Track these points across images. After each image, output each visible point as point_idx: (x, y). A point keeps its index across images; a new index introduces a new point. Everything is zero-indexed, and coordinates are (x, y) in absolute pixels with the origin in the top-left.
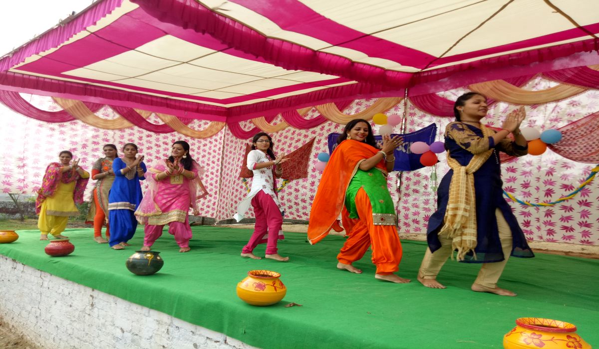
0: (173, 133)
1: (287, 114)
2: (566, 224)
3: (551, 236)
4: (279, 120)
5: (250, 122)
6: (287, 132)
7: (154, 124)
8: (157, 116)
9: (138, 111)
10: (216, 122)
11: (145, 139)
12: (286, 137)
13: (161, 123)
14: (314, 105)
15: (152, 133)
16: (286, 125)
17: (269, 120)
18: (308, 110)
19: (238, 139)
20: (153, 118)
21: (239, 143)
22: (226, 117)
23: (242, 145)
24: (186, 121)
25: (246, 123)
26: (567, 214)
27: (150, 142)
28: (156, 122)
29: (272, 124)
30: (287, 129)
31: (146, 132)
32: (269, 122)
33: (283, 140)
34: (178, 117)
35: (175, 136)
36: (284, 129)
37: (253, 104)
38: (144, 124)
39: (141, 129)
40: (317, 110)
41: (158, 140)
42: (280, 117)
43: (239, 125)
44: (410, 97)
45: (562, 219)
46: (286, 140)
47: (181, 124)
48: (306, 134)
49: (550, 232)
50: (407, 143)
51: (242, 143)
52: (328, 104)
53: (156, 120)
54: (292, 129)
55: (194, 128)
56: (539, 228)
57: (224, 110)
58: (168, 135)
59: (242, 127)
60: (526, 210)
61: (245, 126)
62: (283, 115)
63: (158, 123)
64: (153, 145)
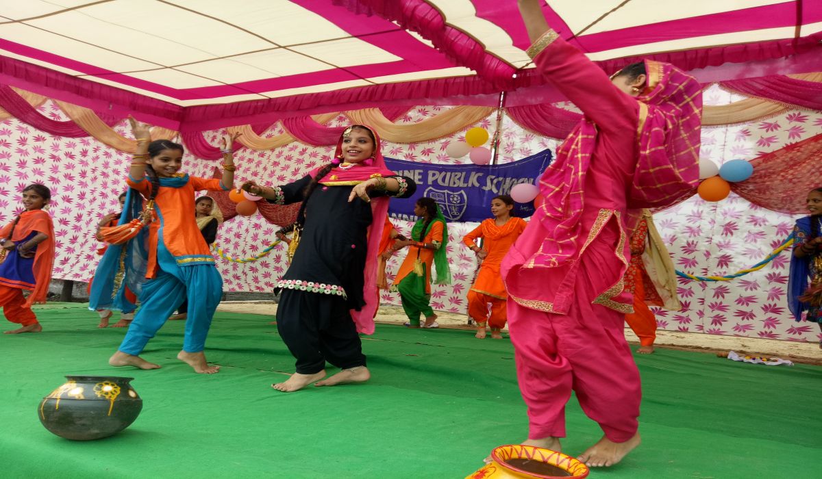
0: (86, 139)
1: (294, 121)
2: (744, 308)
3: (718, 325)
4: (278, 131)
5: (224, 133)
6: (291, 149)
7: (52, 118)
8: (56, 107)
9: (20, 92)
10: (161, 129)
11: (31, 143)
12: (289, 158)
13: (64, 119)
14: (342, 110)
15: (46, 135)
16: (291, 139)
17: (259, 131)
18: (333, 117)
19: (199, 160)
20: (48, 109)
21: (201, 167)
22: (179, 123)
23: (205, 170)
24: (111, 121)
25: (215, 134)
26: (749, 293)
27: (41, 151)
28: (53, 115)
29: (263, 136)
30: (291, 145)
31: (33, 132)
32: (259, 133)
33: (283, 162)
34: (96, 113)
35: (88, 144)
36: (285, 145)
37: (232, 104)
38: (31, 115)
39: (25, 126)
40: (347, 117)
41: (56, 148)
42: (279, 125)
43: (203, 136)
44: (508, 108)
45: (740, 301)
46: (288, 163)
47: (102, 124)
48: (327, 154)
49: (718, 320)
50: (501, 179)
51: (206, 166)
52: (367, 110)
53: (54, 112)
54: (301, 146)
55: (123, 134)
56: (701, 314)
57: (177, 110)
58: (77, 140)
59: (209, 141)
60: (686, 287)
61: (214, 138)
62: (285, 124)
63: (59, 117)
64: (46, 156)
